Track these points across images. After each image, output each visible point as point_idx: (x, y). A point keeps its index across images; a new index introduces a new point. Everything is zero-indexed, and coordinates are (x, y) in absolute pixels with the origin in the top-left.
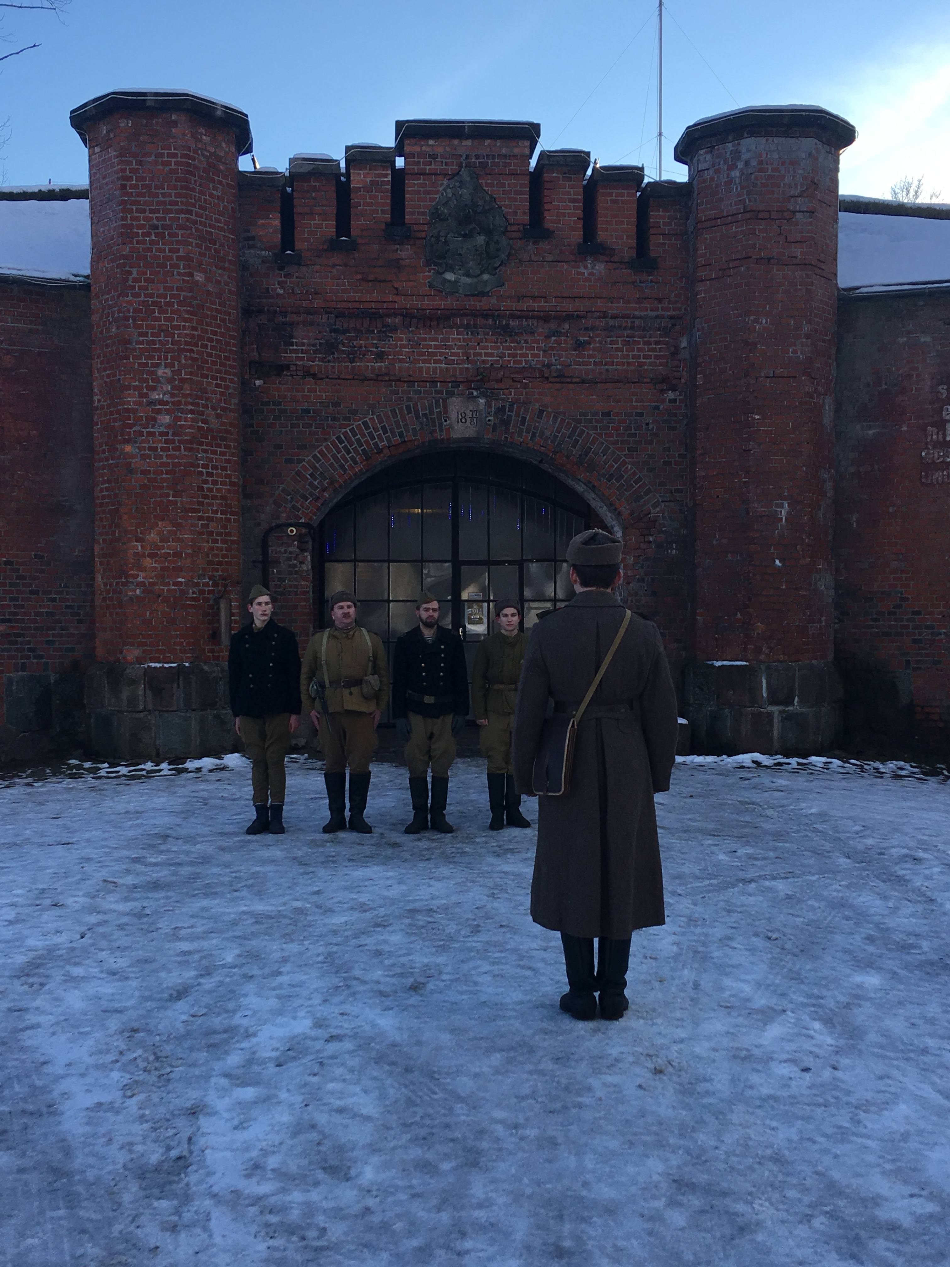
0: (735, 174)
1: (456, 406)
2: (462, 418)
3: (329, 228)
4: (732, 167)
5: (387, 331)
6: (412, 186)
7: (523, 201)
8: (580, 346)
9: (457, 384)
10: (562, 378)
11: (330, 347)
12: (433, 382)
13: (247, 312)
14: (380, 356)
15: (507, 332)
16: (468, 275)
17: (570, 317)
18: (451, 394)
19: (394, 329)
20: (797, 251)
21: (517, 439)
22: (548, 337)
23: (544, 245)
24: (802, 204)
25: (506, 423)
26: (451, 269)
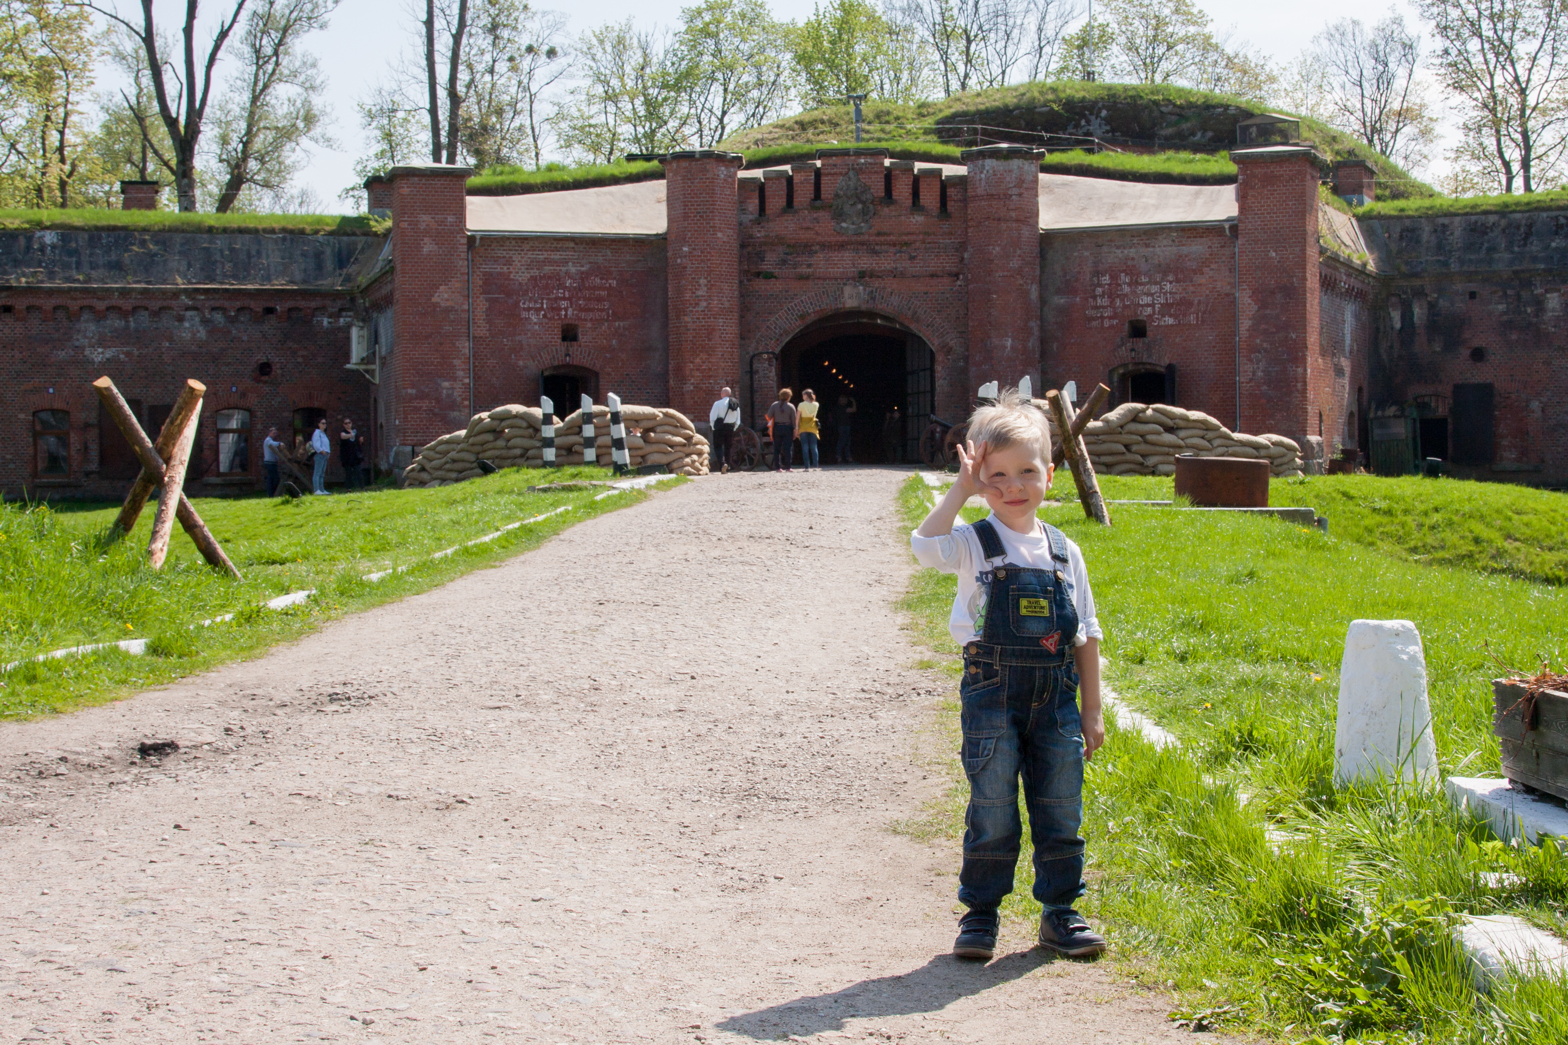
0: (983, 176)
1: (848, 290)
2: (851, 297)
3: (783, 202)
4: (981, 172)
5: (812, 253)
6: (824, 180)
7: (881, 185)
8: (912, 258)
9: (848, 279)
10: (903, 275)
11: (784, 262)
12: (836, 279)
13: (743, 246)
14: (809, 266)
15: (875, 252)
16: (853, 224)
17: (906, 244)
18: (845, 284)
19: (816, 252)
20: (1013, 214)
21: (880, 307)
22: (895, 254)
23: (892, 207)
24: (1015, 191)
25: (873, 299)
26: (845, 221)
